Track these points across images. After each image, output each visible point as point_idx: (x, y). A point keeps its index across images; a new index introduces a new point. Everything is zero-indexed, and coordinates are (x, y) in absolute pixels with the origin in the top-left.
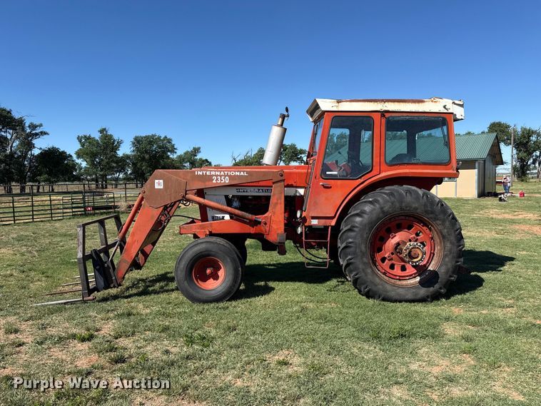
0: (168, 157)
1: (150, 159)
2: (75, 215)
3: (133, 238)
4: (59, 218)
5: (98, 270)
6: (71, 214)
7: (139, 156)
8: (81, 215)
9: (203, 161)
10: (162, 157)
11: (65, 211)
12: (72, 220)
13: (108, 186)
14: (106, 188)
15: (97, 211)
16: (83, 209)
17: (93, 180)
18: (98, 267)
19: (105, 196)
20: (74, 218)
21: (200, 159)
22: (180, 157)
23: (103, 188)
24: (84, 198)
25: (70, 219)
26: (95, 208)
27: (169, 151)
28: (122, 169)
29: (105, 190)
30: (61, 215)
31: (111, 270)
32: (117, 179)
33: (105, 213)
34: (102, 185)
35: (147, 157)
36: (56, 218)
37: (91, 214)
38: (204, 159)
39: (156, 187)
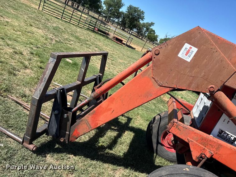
0: (139, 21)
1: (131, 18)
2: (89, 29)
3: (108, 105)
4: (82, 27)
5: (56, 115)
6: (87, 27)
7: (128, 15)
8: (91, 30)
9: (152, 30)
10: (136, 20)
11: (85, 24)
12: (86, 30)
13: (109, 22)
14: (108, 23)
15: (99, 32)
16: (93, 28)
17: (105, 16)
18: (56, 112)
19: (106, 26)
20: (87, 30)
21: (152, 29)
22: (144, 23)
23: (107, 22)
24: (96, 22)
25: (86, 29)
26: (99, 30)
27: (141, 18)
28: (118, 17)
29: (108, 24)
30: (83, 25)
31: (69, 123)
32: (114, 21)
33: (102, 35)
34: (107, 21)
35: (131, 17)
36: (80, 26)
37: (96, 32)
38: (153, 29)
39: (180, 55)
